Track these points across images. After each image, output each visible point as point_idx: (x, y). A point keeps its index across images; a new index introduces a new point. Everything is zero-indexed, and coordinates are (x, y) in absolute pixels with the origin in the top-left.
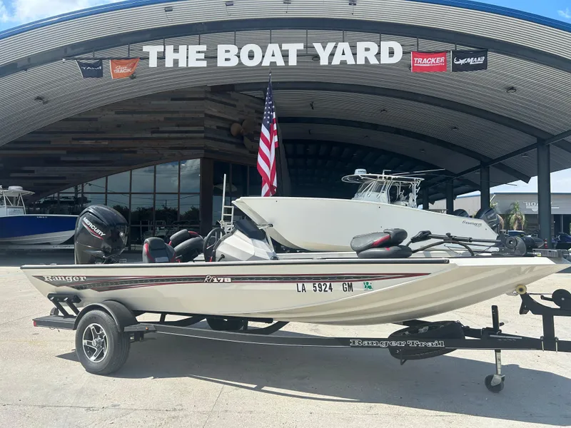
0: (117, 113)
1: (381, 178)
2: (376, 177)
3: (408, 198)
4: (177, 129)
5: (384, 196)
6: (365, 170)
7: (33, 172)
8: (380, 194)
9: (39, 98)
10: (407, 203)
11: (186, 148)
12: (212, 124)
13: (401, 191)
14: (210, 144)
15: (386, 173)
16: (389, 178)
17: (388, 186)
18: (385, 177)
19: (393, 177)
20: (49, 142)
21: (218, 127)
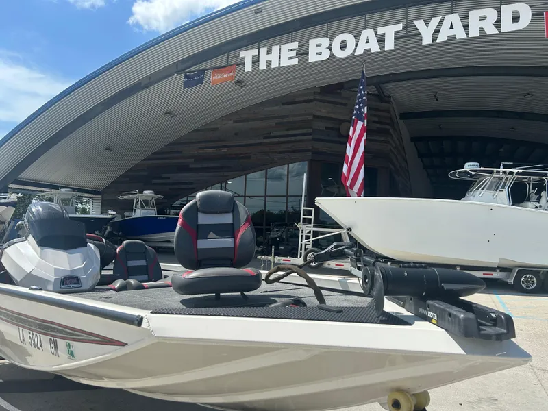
0: (236, 122)
1: (498, 172)
2: (491, 172)
3: (539, 199)
4: (286, 133)
5: (504, 195)
6: (478, 164)
7: (169, 178)
8: (498, 193)
9: (167, 113)
10: (538, 205)
11: (294, 151)
12: (321, 125)
13: (533, 189)
14: (318, 145)
15: (505, 167)
16: (511, 173)
17: (509, 183)
18: (504, 172)
19: (515, 171)
20: (181, 152)
21: (327, 128)
